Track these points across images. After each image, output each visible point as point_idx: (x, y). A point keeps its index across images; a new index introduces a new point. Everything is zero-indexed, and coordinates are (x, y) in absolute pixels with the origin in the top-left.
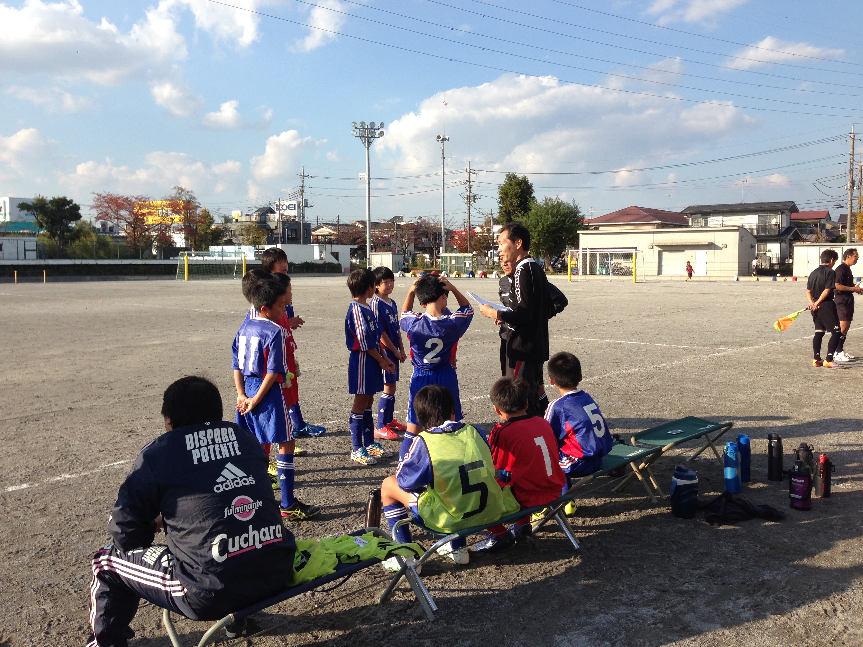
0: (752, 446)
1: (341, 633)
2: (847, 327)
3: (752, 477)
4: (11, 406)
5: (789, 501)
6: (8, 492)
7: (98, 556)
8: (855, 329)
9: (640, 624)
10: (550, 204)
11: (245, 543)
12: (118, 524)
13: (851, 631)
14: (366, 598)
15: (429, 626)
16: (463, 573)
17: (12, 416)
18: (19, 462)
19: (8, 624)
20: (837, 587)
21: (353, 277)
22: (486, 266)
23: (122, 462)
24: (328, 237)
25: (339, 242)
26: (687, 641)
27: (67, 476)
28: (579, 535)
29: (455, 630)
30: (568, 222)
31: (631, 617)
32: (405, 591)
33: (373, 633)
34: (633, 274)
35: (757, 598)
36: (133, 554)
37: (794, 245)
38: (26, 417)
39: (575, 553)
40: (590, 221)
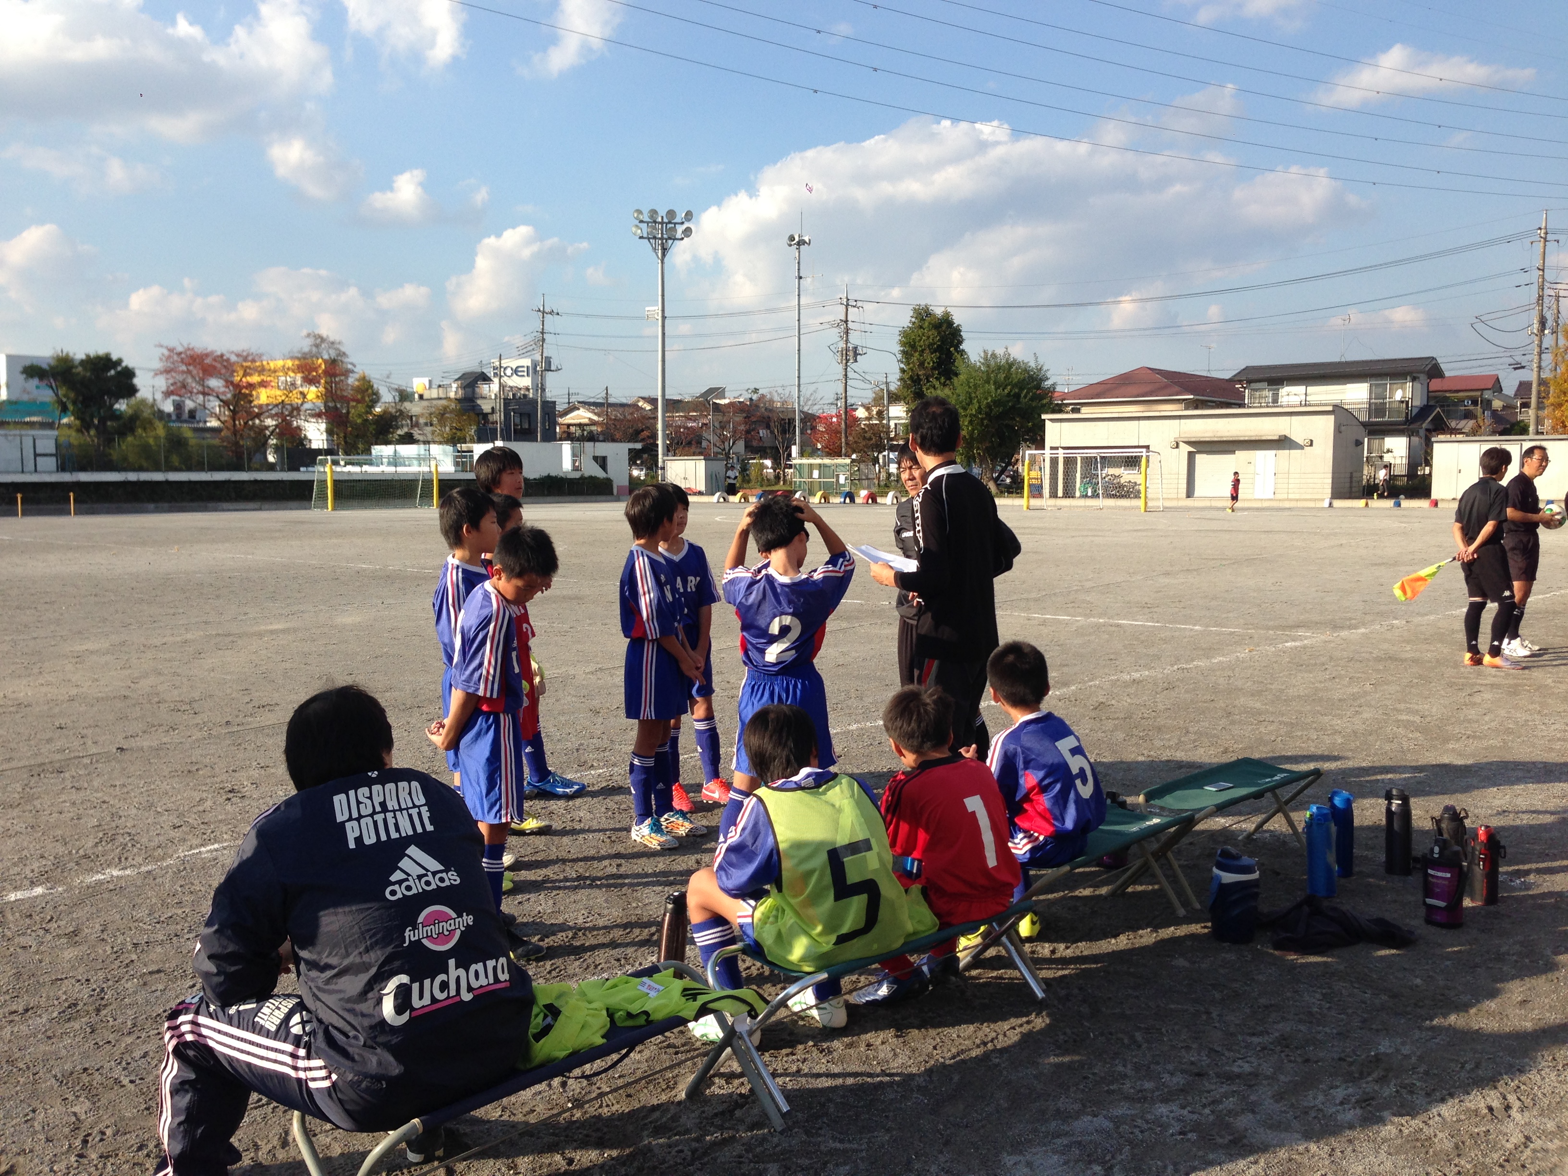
0: (1356, 812)
1: (615, 1153)
2: (1527, 593)
3: (1356, 869)
4: (13, 745)
5: (1422, 911)
6: (8, 903)
7: (174, 1014)
8: (1541, 597)
9: (1156, 1133)
10: (992, 363)
11: (442, 991)
12: (210, 957)
13: (1538, 1144)
14: (659, 1090)
15: (775, 1140)
16: (836, 1044)
17: (14, 764)
18: (28, 848)
19: (9, 1141)
20: (1511, 1066)
21: (636, 501)
22: (876, 482)
23: (216, 846)
24: (588, 428)
25: (609, 437)
26: (1242, 1164)
27: (116, 873)
28: (1044, 974)
29: (822, 1147)
30: (1025, 397)
31: (1139, 1122)
32: (730, 1077)
33: (673, 1153)
34: (1142, 495)
35: (1368, 1086)
36: (238, 1011)
37: (1433, 439)
38: (40, 765)
39: (1038, 1006)
40: (1065, 396)
